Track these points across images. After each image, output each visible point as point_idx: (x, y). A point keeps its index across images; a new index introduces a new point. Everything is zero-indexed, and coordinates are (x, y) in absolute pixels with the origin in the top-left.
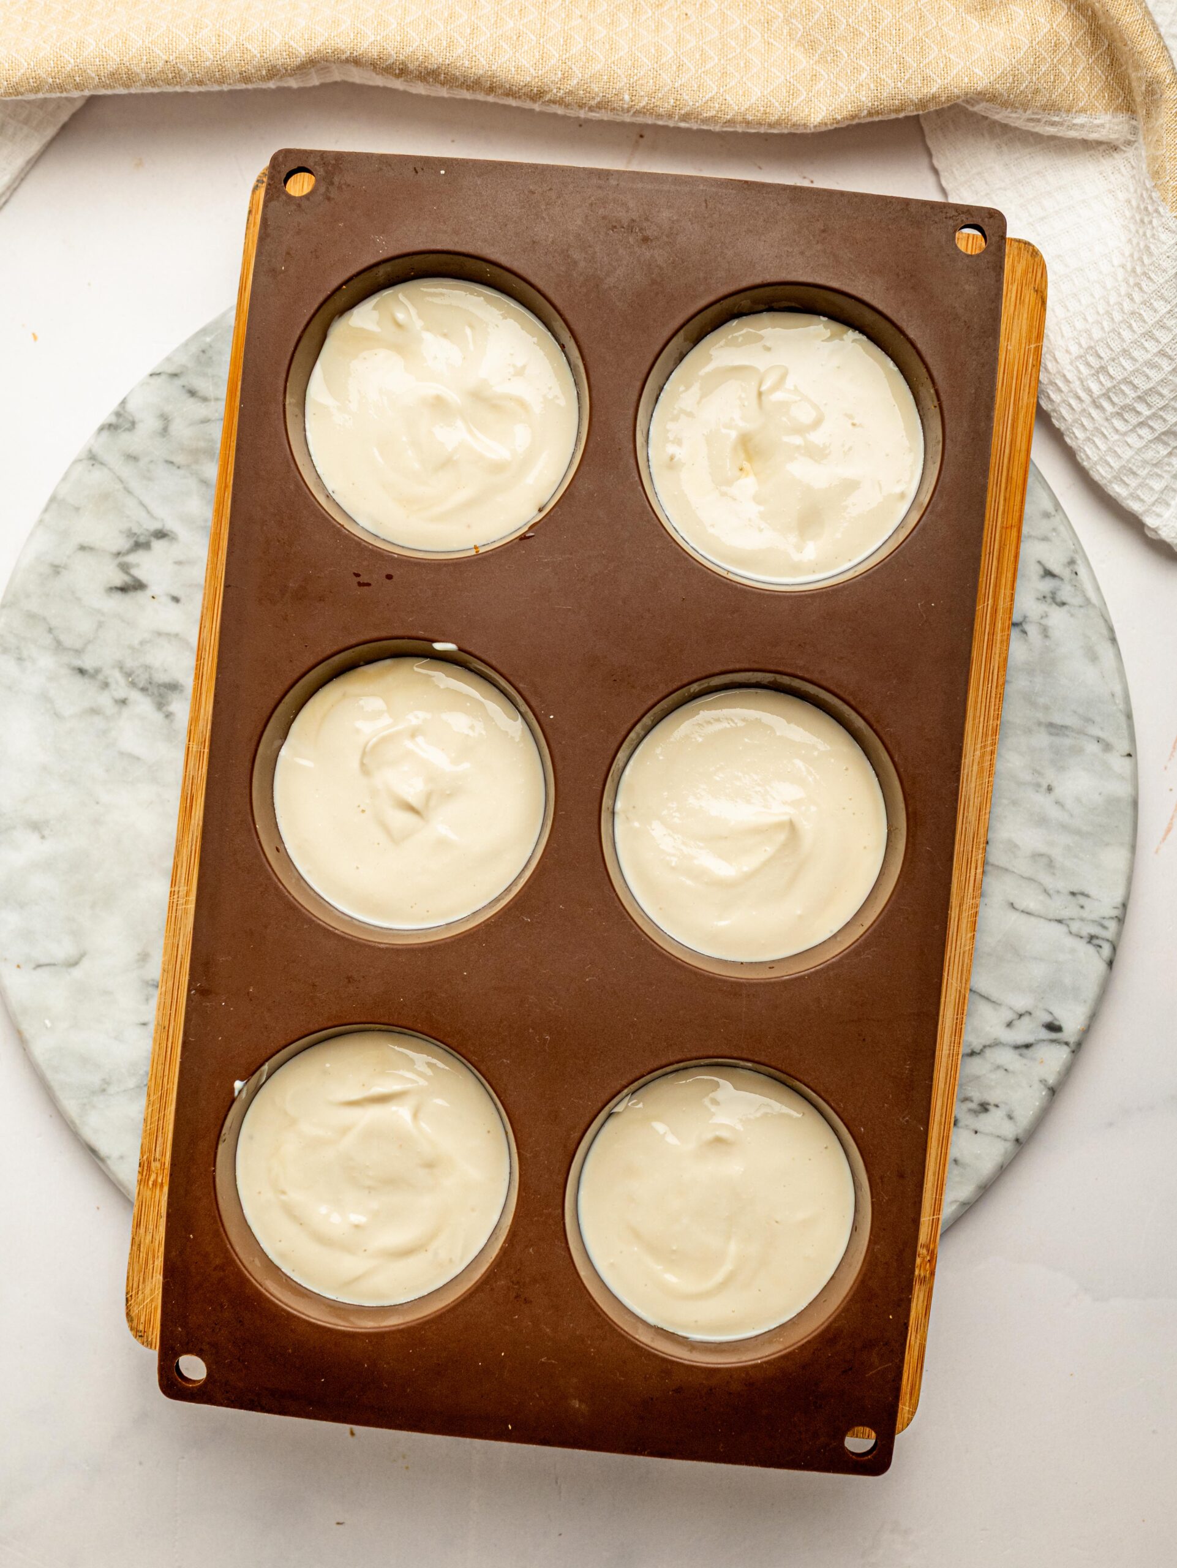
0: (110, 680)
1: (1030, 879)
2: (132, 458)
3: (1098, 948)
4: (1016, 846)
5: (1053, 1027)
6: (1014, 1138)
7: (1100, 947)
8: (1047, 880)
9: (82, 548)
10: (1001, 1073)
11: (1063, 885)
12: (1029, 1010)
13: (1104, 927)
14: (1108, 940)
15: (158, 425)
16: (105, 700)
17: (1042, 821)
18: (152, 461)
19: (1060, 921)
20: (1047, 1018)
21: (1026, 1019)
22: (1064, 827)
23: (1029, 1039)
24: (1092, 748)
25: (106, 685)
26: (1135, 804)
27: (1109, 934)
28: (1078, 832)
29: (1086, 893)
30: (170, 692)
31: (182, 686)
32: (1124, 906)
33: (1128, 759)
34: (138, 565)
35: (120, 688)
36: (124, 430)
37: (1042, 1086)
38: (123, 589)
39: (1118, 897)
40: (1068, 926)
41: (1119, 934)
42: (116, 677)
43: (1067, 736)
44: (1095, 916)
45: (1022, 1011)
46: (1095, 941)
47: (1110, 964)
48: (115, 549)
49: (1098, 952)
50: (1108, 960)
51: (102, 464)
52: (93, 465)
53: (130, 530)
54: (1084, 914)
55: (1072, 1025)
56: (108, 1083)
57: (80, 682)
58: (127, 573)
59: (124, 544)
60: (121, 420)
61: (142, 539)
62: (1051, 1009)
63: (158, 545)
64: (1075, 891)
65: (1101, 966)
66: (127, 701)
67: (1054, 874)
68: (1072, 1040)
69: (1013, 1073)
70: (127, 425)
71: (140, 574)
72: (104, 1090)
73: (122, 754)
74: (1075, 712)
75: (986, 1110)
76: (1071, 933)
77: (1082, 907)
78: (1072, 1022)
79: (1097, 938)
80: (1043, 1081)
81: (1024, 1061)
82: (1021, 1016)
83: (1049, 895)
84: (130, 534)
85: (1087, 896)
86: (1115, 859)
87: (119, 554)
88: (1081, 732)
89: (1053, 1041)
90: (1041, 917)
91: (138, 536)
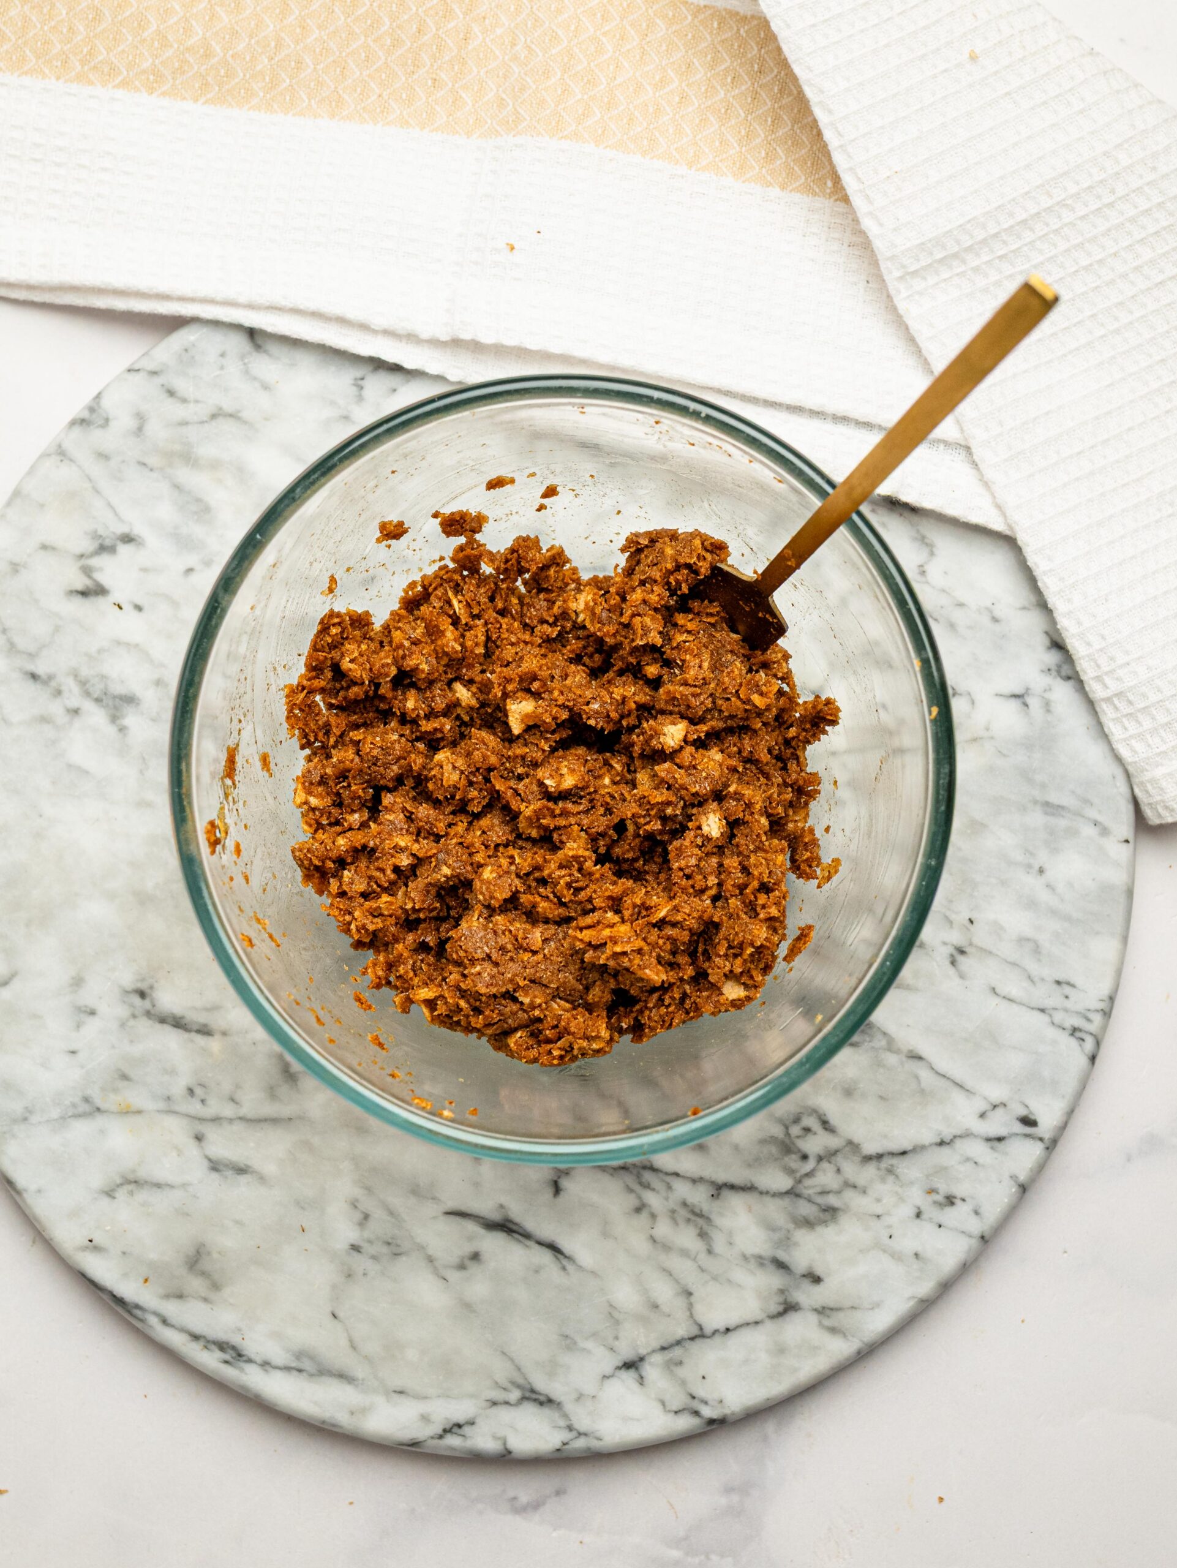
0: (63, 688)
1: (1014, 964)
2: (103, 456)
3: (1081, 1042)
4: (1002, 928)
5: (1028, 1122)
6: (979, 1235)
7: (1083, 1040)
8: (1033, 967)
9: (44, 547)
10: (969, 1166)
11: (1049, 973)
12: (1004, 1101)
13: (1089, 1020)
14: (1091, 1034)
15: (131, 423)
16: (56, 709)
17: (1031, 904)
18: (123, 461)
19: (1042, 1010)
20: (1022, 1112)
21: (1000, 1111)
22: (1054, 912)
23: (1002, 1132)
24: (1089, 831)
25: (58, 693)
26: (1130, 893)
27: (1093, 1028)
28: (1068, 918)
29: (1072, 982)
30: (125, 705)
31: (139, 699)
32: (1112, 999)
33: (1125, 844)
34: (101, 569)
35: (74, 697)
36: (97, 427)
37: (1013, 1183)
38: (84, 593)
39: (1105, 989)
40: (1051, 1016)
41: (1104, 1028)
42: (70, 686)
43: (1063, 816)
44: (1080, 1007)
45: (997, 1101)
46: (1078, 1034)
47: (1093, 1059)
48: (78, 550)
49: (1080, 1045)
50: (1090, 1054)
51: (71, 460)
52: (62, 461)
53: (96, 532)
54: (1068, 1004)
55: (1047, 1123)
56: (30, 1112)
57: (31, 687)
58: (90, 577)
59: (89, 546)
60: (94, 416)
61: (108, 542)
62: (1027, 1102)
63: (123, 549)
64: (1060, 980)
65: (1083, 1061)
66: (80, 712)
67: (1039, 960)
68: (1047, 1136)
69: (983, 1166)
70: (101, 422)
71: (103, 578)
72: (25, 1119)
73: (69, 766)
74: (1073, 792)
75: (952, 1204)
76: (1053, 1023)
77: (1067, 997)
78: (1048, 1120)
79: (1080, 1030)
80: (1013, 1177)
81: (996, 1155)
82: (995, 1107)
83: (1032, 981)
84: (95, 536)
85: (1073, 986)
86: (1105, 948)
87: (82, 556)
88: (1078, 814)
89: (1027, 1136)
90: (1024, 1005)
91: (104, 539)
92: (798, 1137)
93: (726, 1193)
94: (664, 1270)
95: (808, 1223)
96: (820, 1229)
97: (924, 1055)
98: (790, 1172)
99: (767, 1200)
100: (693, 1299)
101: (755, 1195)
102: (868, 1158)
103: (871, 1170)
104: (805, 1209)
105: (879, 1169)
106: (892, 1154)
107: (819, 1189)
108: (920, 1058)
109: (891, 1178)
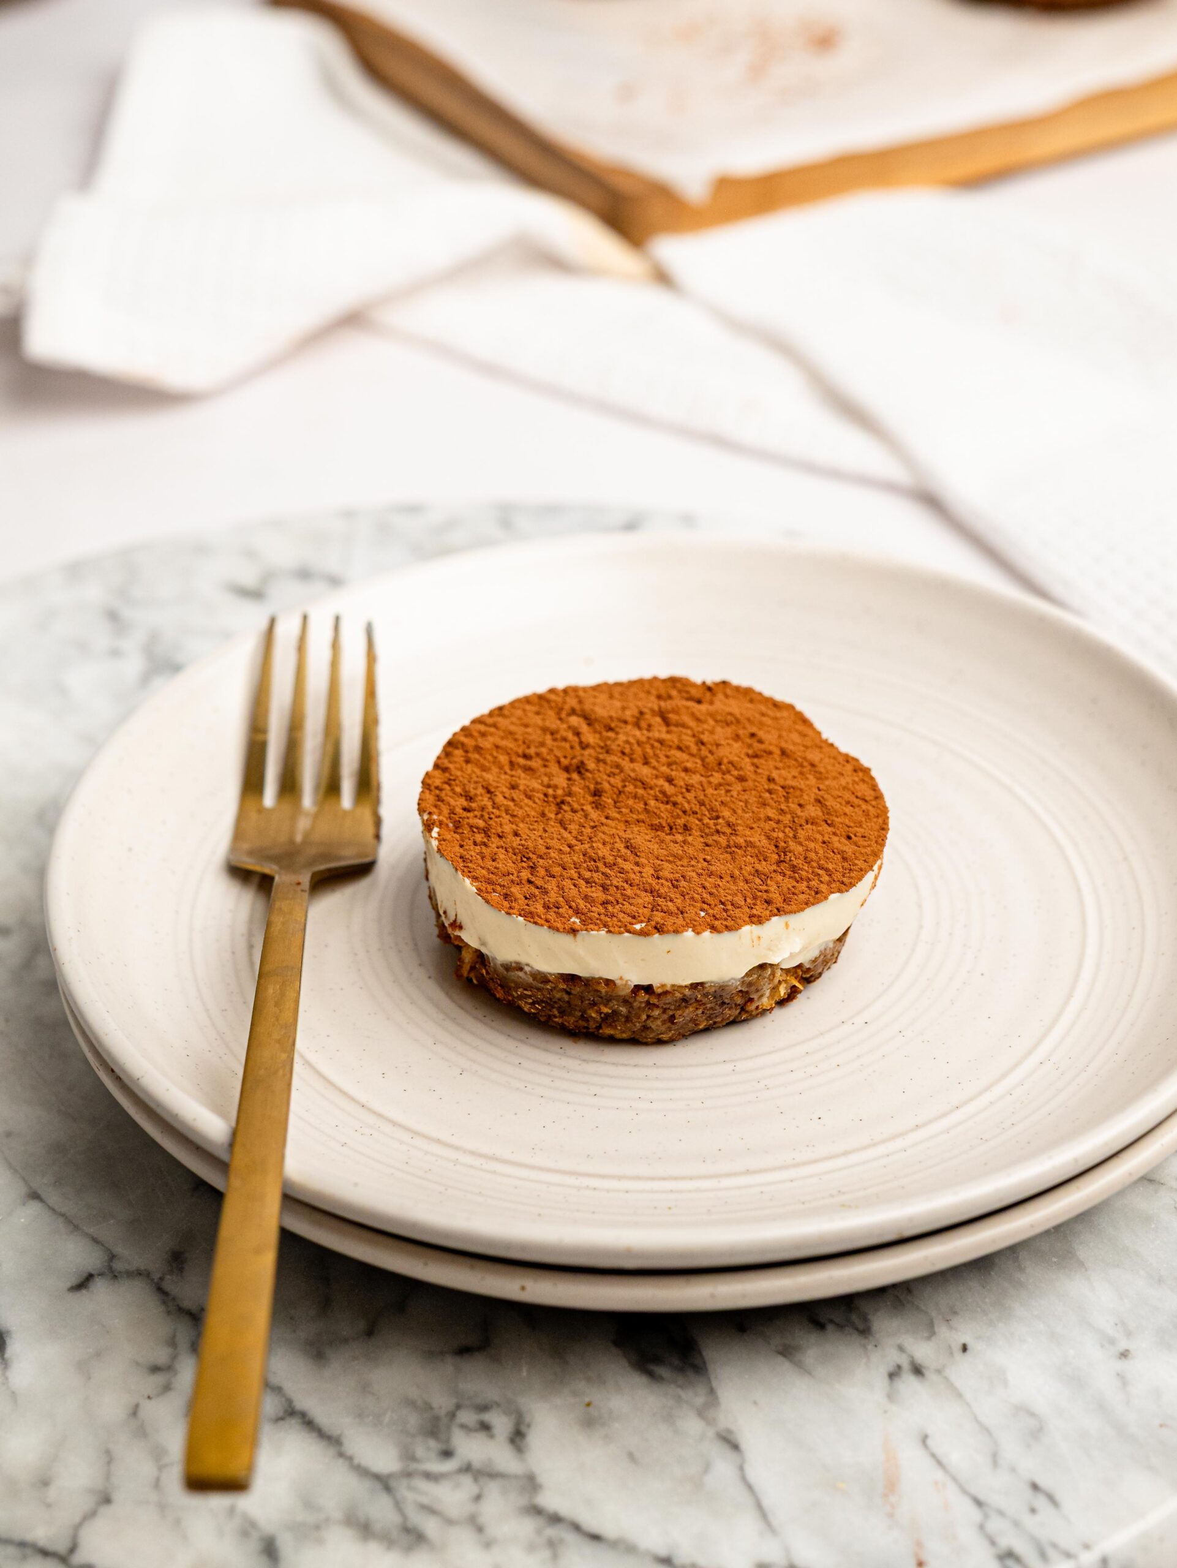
0: (129, 634)
1: (986, 1430)
4: (1004, 1381)
8: (1011, 1448)
11: (1030, 1466)
15: (441, 523)
16: (103, 642)
17: (1075, 1381)
19: (979, 1503)
22: (1101, 1407)
25: (121, 635)
28: (1118, 1426)
34: (280, 585)
35: (130, 644)
40: (985, 1516)
44: (1043, 1534)
51: (351, 519)
52: (342, 517)
54: (1029, 1521)
61: (313, 575)
64: (1041, 1485)
66: (122, 655)
67: (1028, 1445)
70: (412, 514)
76: (982, 1528)
77: (1033, 1510)
83: (994, 1461)
85: (1056, 1505)
90: (955, 1480)
92: (463, 1426)
93: (294, 1422)
94: (108, 1452)
95: (365, 1529)
96: (374, 1548)
97: (744, 1446)
98: (409, 1456)
99: (340, 1464)
100: (104, 1510)
101: (332, 1451)
102: (536, 1511)
103: (527, 1527)
104: (381, 1510)
105: (539, 1532)
106: (577, 1527)
107: (425, 1500)
108: (735, 1447)
109: (546, 1554)
